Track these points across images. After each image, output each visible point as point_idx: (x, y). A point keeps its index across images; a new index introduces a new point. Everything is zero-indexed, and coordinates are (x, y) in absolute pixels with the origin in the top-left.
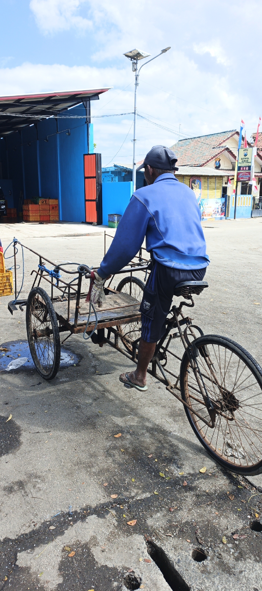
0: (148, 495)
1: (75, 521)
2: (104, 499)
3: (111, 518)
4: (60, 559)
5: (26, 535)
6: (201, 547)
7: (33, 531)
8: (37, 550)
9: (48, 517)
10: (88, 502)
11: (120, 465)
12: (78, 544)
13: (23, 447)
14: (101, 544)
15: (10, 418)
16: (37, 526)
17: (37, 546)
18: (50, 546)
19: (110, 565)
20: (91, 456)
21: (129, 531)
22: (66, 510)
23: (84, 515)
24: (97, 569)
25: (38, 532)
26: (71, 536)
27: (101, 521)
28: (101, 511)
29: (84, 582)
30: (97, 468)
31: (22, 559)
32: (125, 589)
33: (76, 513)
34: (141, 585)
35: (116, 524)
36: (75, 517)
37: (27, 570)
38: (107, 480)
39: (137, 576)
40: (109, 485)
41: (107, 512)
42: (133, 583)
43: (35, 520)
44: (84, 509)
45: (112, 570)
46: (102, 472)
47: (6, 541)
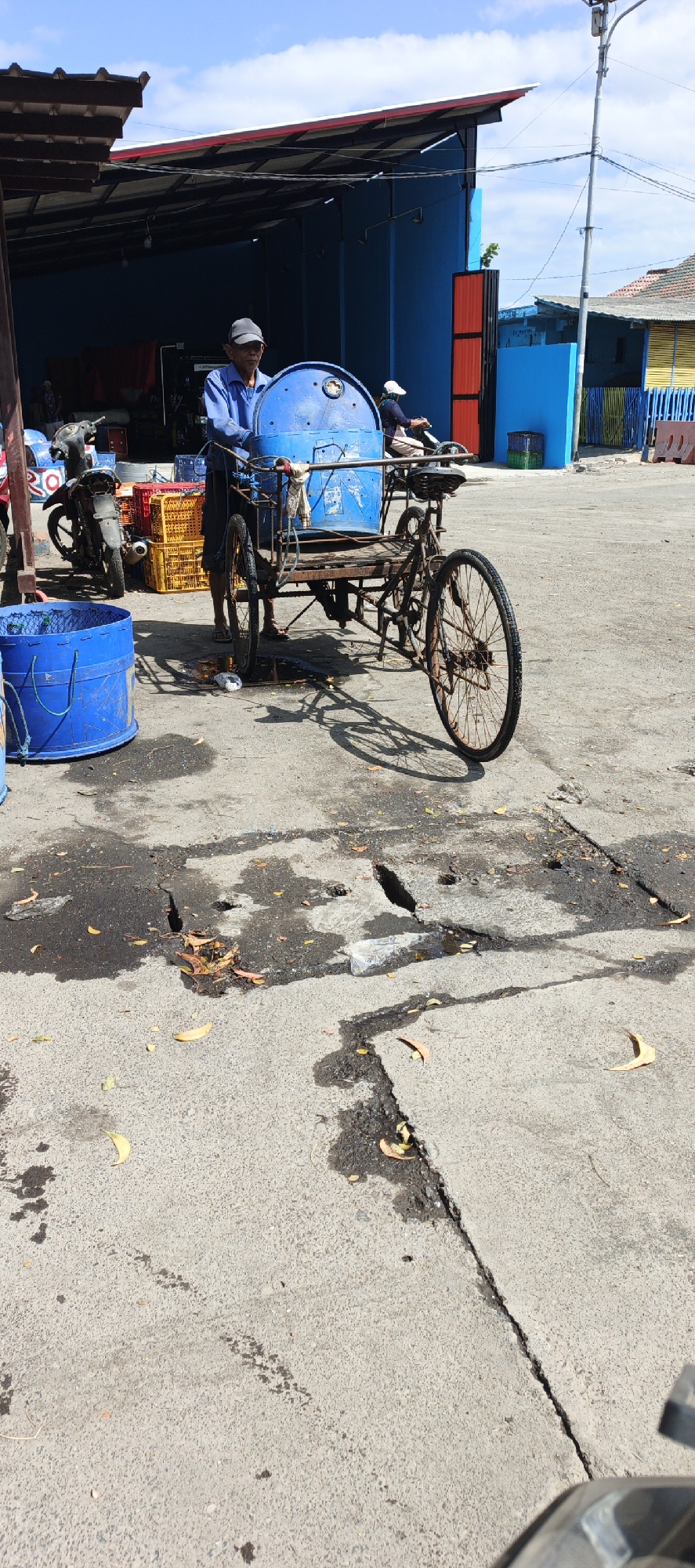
0: (396, 828)
1: (275, 841)
2: (323, 823)
3: (332, 842)
4: (244, 867)
5: (202, 846)
6: (452, 874)
7: (214, 844)
8: (214, 858)
9: (237, 833)
10: (301, 826)
11: (364, 797)
12: (274, 859)
13: (214, 771)
14: (305, 861)
15: (199, 742)
16: (220, 840)
17: (216, 855)
18: (234, 857)
19: (312, 877)
20: (322, 785)
21: (353, 854)
22: (265, 830)
23: (290, 836)
24: (293, 879)
25: (220, 845)
26: (266, 851)
27: (314, 843)
28: (317, 836)
29: (272, 886)
30: (327, 797)
31: (192, 863)
32: (325, 895)
33: (280, 834)
34: (349, 894)
35: (336, 848)
36: (277, 837)
37: (198, 871)
38: (337, 809)
39: (346, 888)
40: (339, 813)
41: (327, 837)
42: (338, 892)
43: (218, 834)
44: (292, 832)
45: (313, 880)
46: (333, 801)
47: (175, 848)
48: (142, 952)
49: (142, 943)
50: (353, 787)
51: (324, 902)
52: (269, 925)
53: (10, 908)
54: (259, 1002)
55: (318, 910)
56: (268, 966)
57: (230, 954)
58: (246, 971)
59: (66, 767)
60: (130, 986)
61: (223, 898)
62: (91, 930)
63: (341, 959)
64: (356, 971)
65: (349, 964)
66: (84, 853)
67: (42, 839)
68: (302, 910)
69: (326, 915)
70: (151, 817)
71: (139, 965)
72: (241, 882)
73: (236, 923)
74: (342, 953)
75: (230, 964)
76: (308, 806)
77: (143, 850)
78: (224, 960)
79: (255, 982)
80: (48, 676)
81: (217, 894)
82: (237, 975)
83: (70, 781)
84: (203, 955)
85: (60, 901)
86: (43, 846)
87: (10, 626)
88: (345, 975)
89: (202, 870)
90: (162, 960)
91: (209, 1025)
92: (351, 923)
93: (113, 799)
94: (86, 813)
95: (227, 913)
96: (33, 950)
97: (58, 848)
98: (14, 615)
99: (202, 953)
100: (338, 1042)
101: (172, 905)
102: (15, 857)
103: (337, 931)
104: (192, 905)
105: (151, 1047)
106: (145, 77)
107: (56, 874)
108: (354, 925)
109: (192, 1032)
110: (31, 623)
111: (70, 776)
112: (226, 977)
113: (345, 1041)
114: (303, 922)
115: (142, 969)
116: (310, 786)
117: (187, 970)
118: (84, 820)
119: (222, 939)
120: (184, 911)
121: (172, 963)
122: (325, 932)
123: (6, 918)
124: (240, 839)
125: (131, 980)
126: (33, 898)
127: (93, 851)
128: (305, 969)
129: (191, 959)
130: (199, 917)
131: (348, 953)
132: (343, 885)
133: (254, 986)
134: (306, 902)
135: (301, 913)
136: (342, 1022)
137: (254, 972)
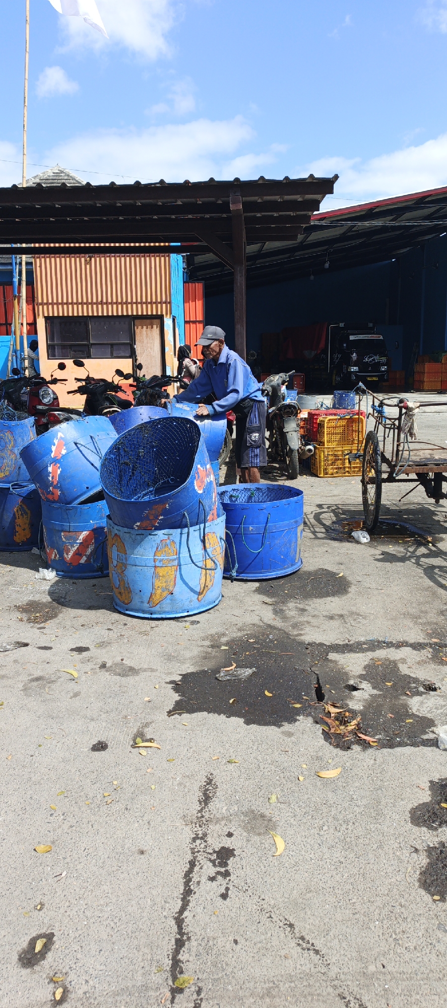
1: (388, 647)
2: (421, 639)
3: (427, 653)
4: (366, 663)
5: (340, 645)
7: (347, 644)
8: (347, 654)
9: (363, 639)
10: (407, 639)
12: (387, 660)
13: (349, 595)
14: (408, 663)
15: (340, 575)
16: (351, 642)
17: (348, 652)
18: (360, 655)
19: (413, 675)
20: (422, 612)
21: (442, 663)
22: (382, 639)
23: (399, 645)
24: (399, 675)
25: (351, 645)
26: (381, 654)
27: (415, 652)
28: (417, 646)
29: (385, 679)
30: (424, 620)
31: (332, 656)
32: (421, 689)
33: (391, 643)
34: (438, 691)
35: (430, 656)
36: (390, 645)
37: (335, 662)
38: (432, 629)
39: (437, 686)
40: (433, 633)
41: (424, 648)
42: (431, 688)
43: (350, 639)
44: (400, 642)
45: (414, 678)
46: (429, 623)
47: (321, 645)
48: (298, 712)
49: (298, 706)
50: (443, 615)
51: (420, 694)
52: (382, 705)
53: (219, 672)
54: (373, 758)
55: (417, 699)
56: (380, 734)
57: (354, 722)
58: (366, 735)
59: (257, 584)
60: (289, 734)
61: (351, 682)
62: (267, 693)
63: (431, 736)
64: (442, 747)
65: (437, 741)
66: (265, 641)
67: (240, 630)
68: (405, 697)
69: (422, 703)
70: (308, 623)
71: (296, 720)
72: (364, 673)
73: (360, 701)
74: (433, 732)
75: (355, 728)
76: (411, 625)
77: (301, 643)
78: (351, 725)
79: (371, 743)
80: (251, 528)
81: (348, 680)
82: (359, 737)
83: (259, 594)
84: (337, 720)
85: (248, 672)
86: (239, 634)
87: (231, 496)
88: (434, 748)
89: (339, 661)
90: (310, 720)
91: (339, 770)
92: (439, 711)
93: (284, 608)
94: (268, 616)
95: (355, 693)
96: (231, 701)
97: (250, 636)
98: (234, 490)
99: (337, 719)
100: (427, 796)
101: (318, 683)
102: (224, 640)
103: (429, 716)
104: (331, 684)
105: (301, 778)
106: (336, 177)
107: (247, 653)
108: (442, 713)
109: (328, 772)
110: (243, 495)
111: (258, 591)
112: (351, 737)
113: (433, 795)
114: (405, 706)
115: (297, 723)
116: (413, 611)
117: (326, 729)
118: (266, 620)
119: (350, 711)
120: (326, 688)
121: (317, 722)
122: (421, 715)
123: (216, 678)
124: (364, 643)
125: (290, 730)
126: (233, 667)
127: (271, 641)
128: (406, 739)
129: (329, 721)
130: (335, 694)
131: (437, 732)
132: (435, 684)
133: (371, 747)
134: (408, 692)
135: (404, 699)
136: (431, 782)
137: (371, 737)
